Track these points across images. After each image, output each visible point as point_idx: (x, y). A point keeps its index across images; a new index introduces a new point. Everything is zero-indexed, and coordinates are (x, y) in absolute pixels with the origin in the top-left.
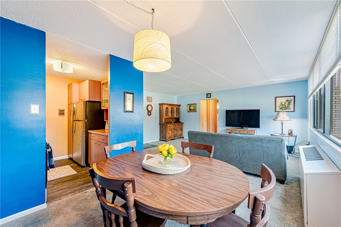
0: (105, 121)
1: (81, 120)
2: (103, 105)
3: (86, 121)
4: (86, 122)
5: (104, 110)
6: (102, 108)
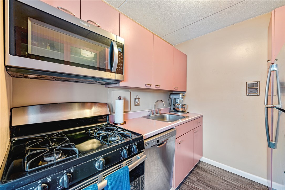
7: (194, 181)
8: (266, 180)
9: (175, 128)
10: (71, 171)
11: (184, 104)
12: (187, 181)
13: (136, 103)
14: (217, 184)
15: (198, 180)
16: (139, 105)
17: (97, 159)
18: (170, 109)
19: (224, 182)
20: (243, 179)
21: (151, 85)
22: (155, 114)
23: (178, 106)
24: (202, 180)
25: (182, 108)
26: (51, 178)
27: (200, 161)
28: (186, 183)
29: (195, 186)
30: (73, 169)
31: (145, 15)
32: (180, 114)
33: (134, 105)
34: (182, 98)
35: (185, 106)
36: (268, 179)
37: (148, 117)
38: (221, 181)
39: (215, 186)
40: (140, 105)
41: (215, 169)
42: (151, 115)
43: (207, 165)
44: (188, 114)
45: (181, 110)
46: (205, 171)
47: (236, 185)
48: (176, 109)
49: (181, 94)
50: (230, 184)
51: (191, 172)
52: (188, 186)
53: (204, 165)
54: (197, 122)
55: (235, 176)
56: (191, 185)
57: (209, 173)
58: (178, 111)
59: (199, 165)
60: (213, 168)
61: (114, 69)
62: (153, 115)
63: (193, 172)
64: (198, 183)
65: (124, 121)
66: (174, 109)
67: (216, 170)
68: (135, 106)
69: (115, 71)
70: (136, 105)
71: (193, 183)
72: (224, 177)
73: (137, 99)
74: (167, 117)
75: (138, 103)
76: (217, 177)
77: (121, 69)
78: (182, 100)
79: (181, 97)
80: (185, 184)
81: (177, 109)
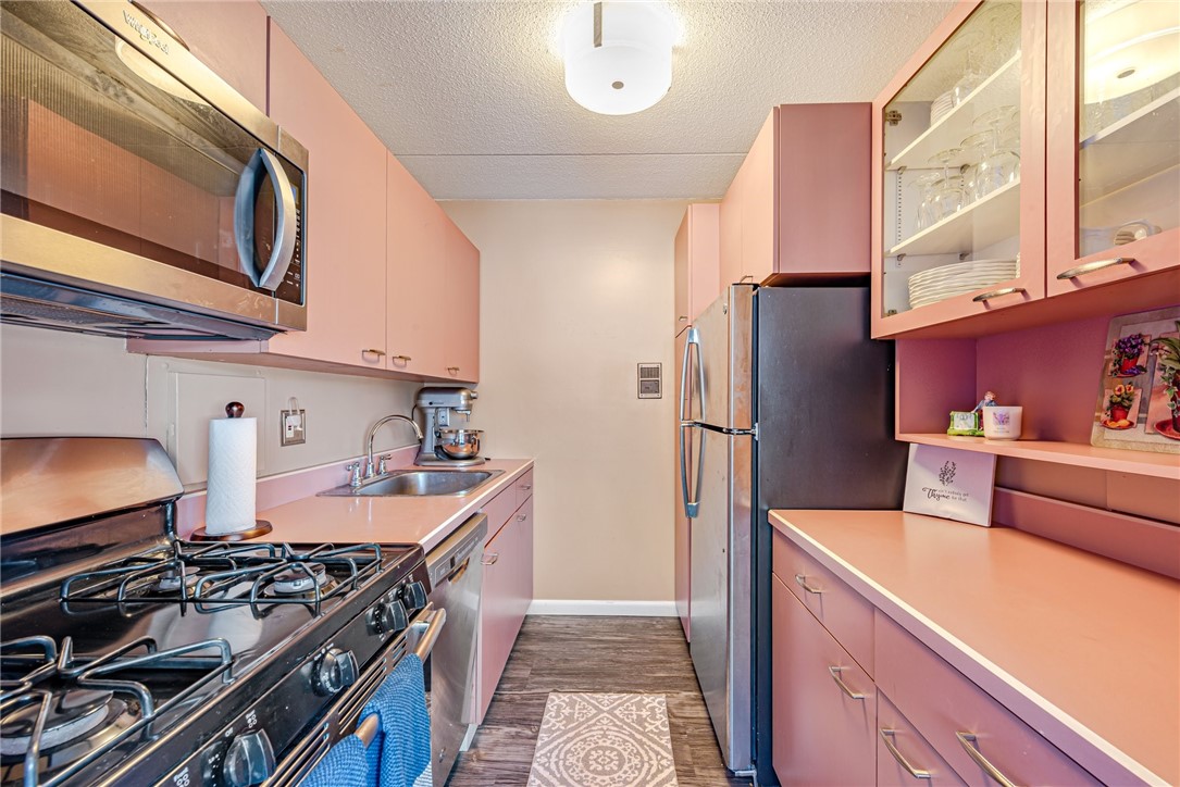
0: (899, 437)
1: (724, 425)
2: (884, 296)
3: (756, 431)
4: (755, 444)
5: (889, 344)
6: (881, 328)
7: (523, 679)
8: (672, 603)
9: (480, 511)
10: (249, 721)
11: (472, 427)
12: (504, 690)
13: (290, 434)
14: (584, 658)
15: (535, 672)
16: (299, 439)
17: (316, 655)
18: (420, 450)
19: (596, 646)
20: (633, 622)
21: (380, 353)
22: (372, 475)
23: (452, 436)
24: (544, 665)
25: (469, 442)
26: (186, 770)
27: (526, 616)
28: (505, 697)
29: (533, 691)
30: (253, 712)
31: (341, 50)
32: (462, 465)
33: (280, 444)
34: (469, 408)
35: (479, 434)
36: (677, 598)
37: (347, 489)
38: (590, 646)
39: (581, 664)
40: (304, 442)
41: (570, 623)
42: (358, 483)
43: (547, 619)
44: (487, 463)
45: (464, 451)
46: (547, 638)
47: (622, 642)
48: (447, 448)
49: (464, 393)
50: (611, 645)
51: (510, 658)
52: (511, 701)
53: (540, 624)
54: (522, 486)
55: (618, 622)
56: (517, 694)
57: (557, 639)
58: (452, 458)
59: (525, 629)
60: (563, 622)
61: (273, 275)
62: (365, 482)
63: (515, 655)
64: (537, 679)
65: (257, 521)
66: (438, 448)
67: (573, 623)
68: (283, 445)
69: (274, 287)
70: (285, 443)
71: (523, 687)
72: (595, 633)
73: (294, 412)
74: (418, 482)
75: (296, 433)
76: (579, 640)
77: (295, 282)
78: (469, 412)
79: (463, 402)
80: (501, 701)
81: (452, 450)
